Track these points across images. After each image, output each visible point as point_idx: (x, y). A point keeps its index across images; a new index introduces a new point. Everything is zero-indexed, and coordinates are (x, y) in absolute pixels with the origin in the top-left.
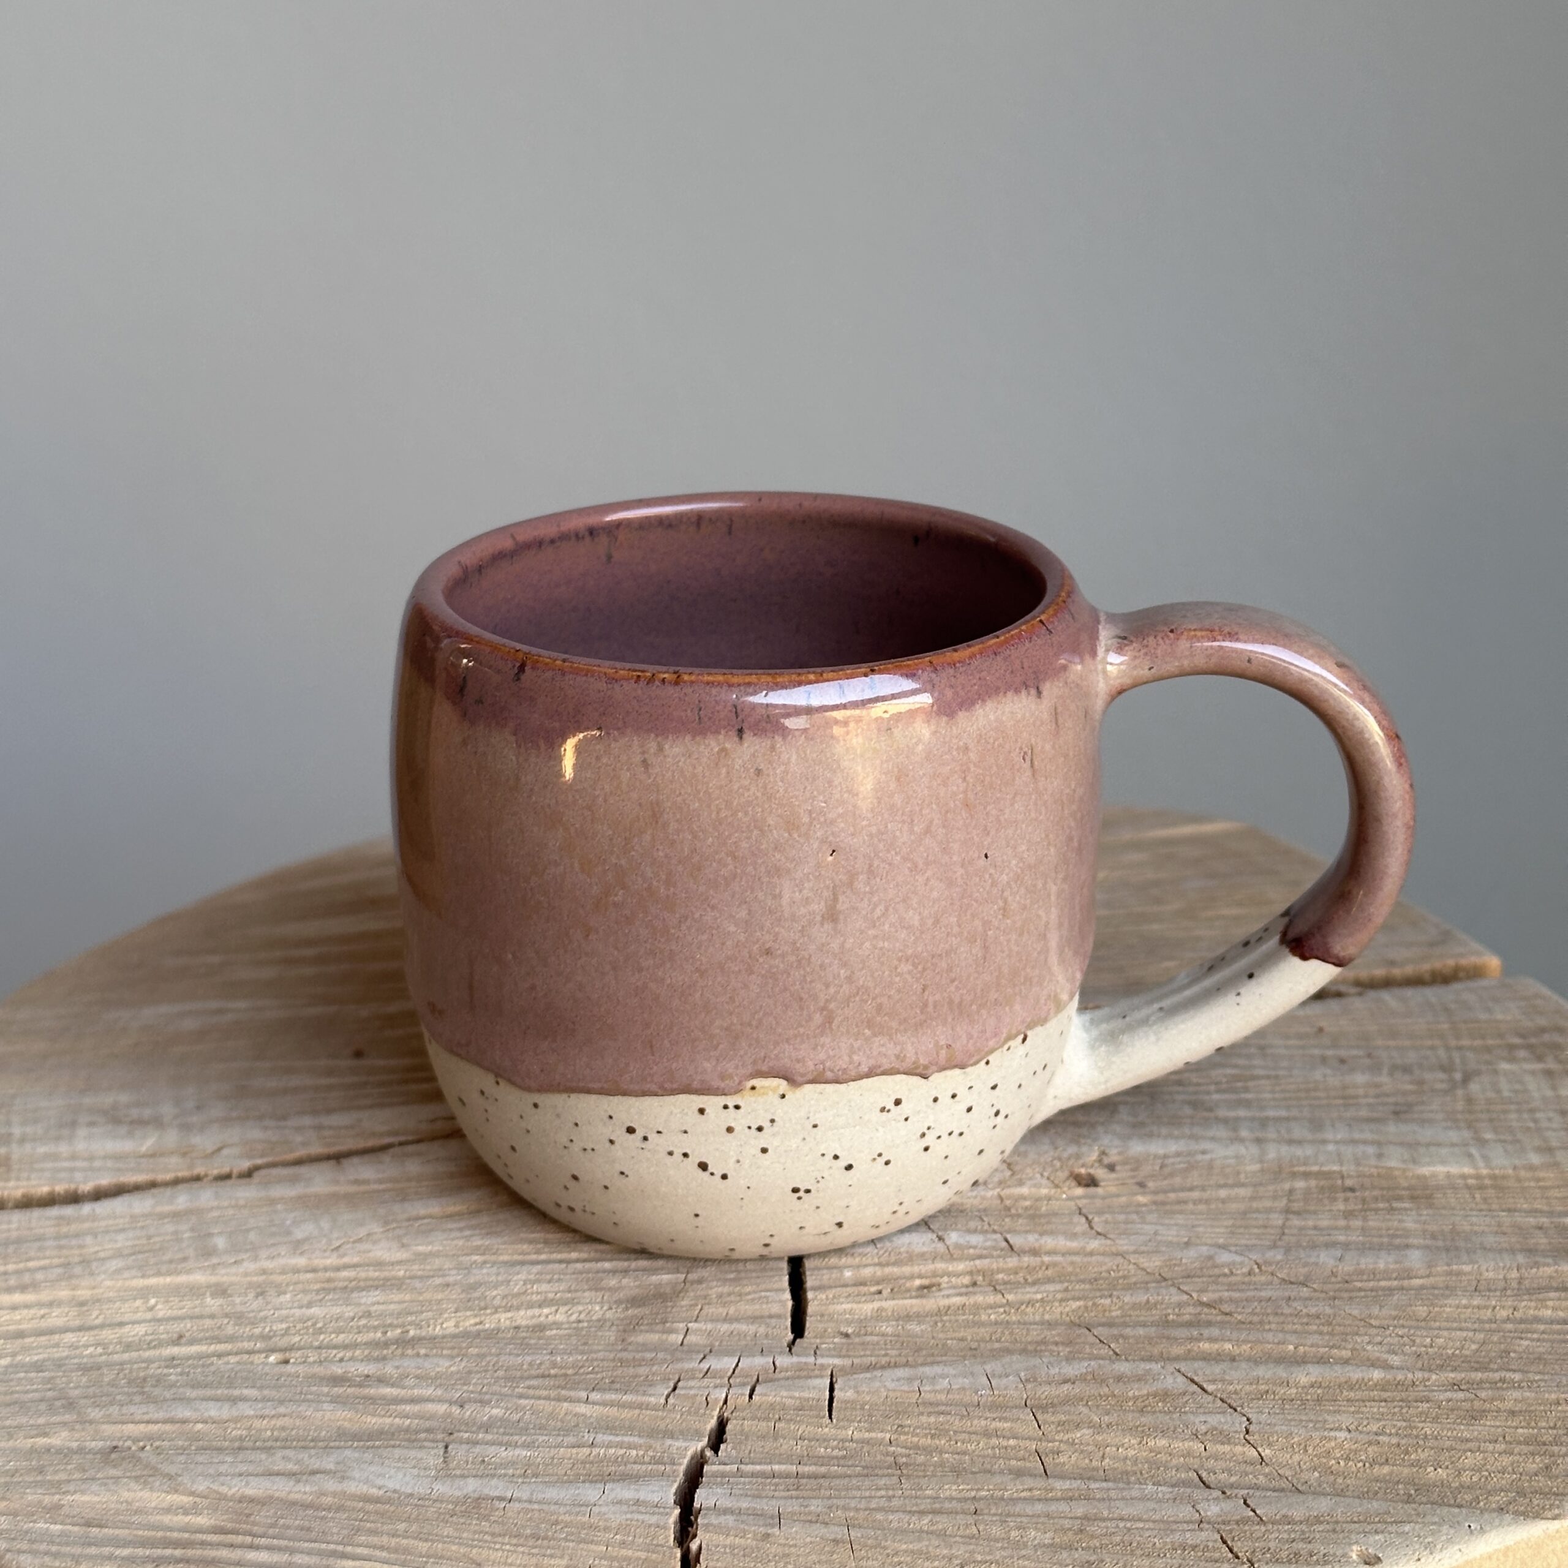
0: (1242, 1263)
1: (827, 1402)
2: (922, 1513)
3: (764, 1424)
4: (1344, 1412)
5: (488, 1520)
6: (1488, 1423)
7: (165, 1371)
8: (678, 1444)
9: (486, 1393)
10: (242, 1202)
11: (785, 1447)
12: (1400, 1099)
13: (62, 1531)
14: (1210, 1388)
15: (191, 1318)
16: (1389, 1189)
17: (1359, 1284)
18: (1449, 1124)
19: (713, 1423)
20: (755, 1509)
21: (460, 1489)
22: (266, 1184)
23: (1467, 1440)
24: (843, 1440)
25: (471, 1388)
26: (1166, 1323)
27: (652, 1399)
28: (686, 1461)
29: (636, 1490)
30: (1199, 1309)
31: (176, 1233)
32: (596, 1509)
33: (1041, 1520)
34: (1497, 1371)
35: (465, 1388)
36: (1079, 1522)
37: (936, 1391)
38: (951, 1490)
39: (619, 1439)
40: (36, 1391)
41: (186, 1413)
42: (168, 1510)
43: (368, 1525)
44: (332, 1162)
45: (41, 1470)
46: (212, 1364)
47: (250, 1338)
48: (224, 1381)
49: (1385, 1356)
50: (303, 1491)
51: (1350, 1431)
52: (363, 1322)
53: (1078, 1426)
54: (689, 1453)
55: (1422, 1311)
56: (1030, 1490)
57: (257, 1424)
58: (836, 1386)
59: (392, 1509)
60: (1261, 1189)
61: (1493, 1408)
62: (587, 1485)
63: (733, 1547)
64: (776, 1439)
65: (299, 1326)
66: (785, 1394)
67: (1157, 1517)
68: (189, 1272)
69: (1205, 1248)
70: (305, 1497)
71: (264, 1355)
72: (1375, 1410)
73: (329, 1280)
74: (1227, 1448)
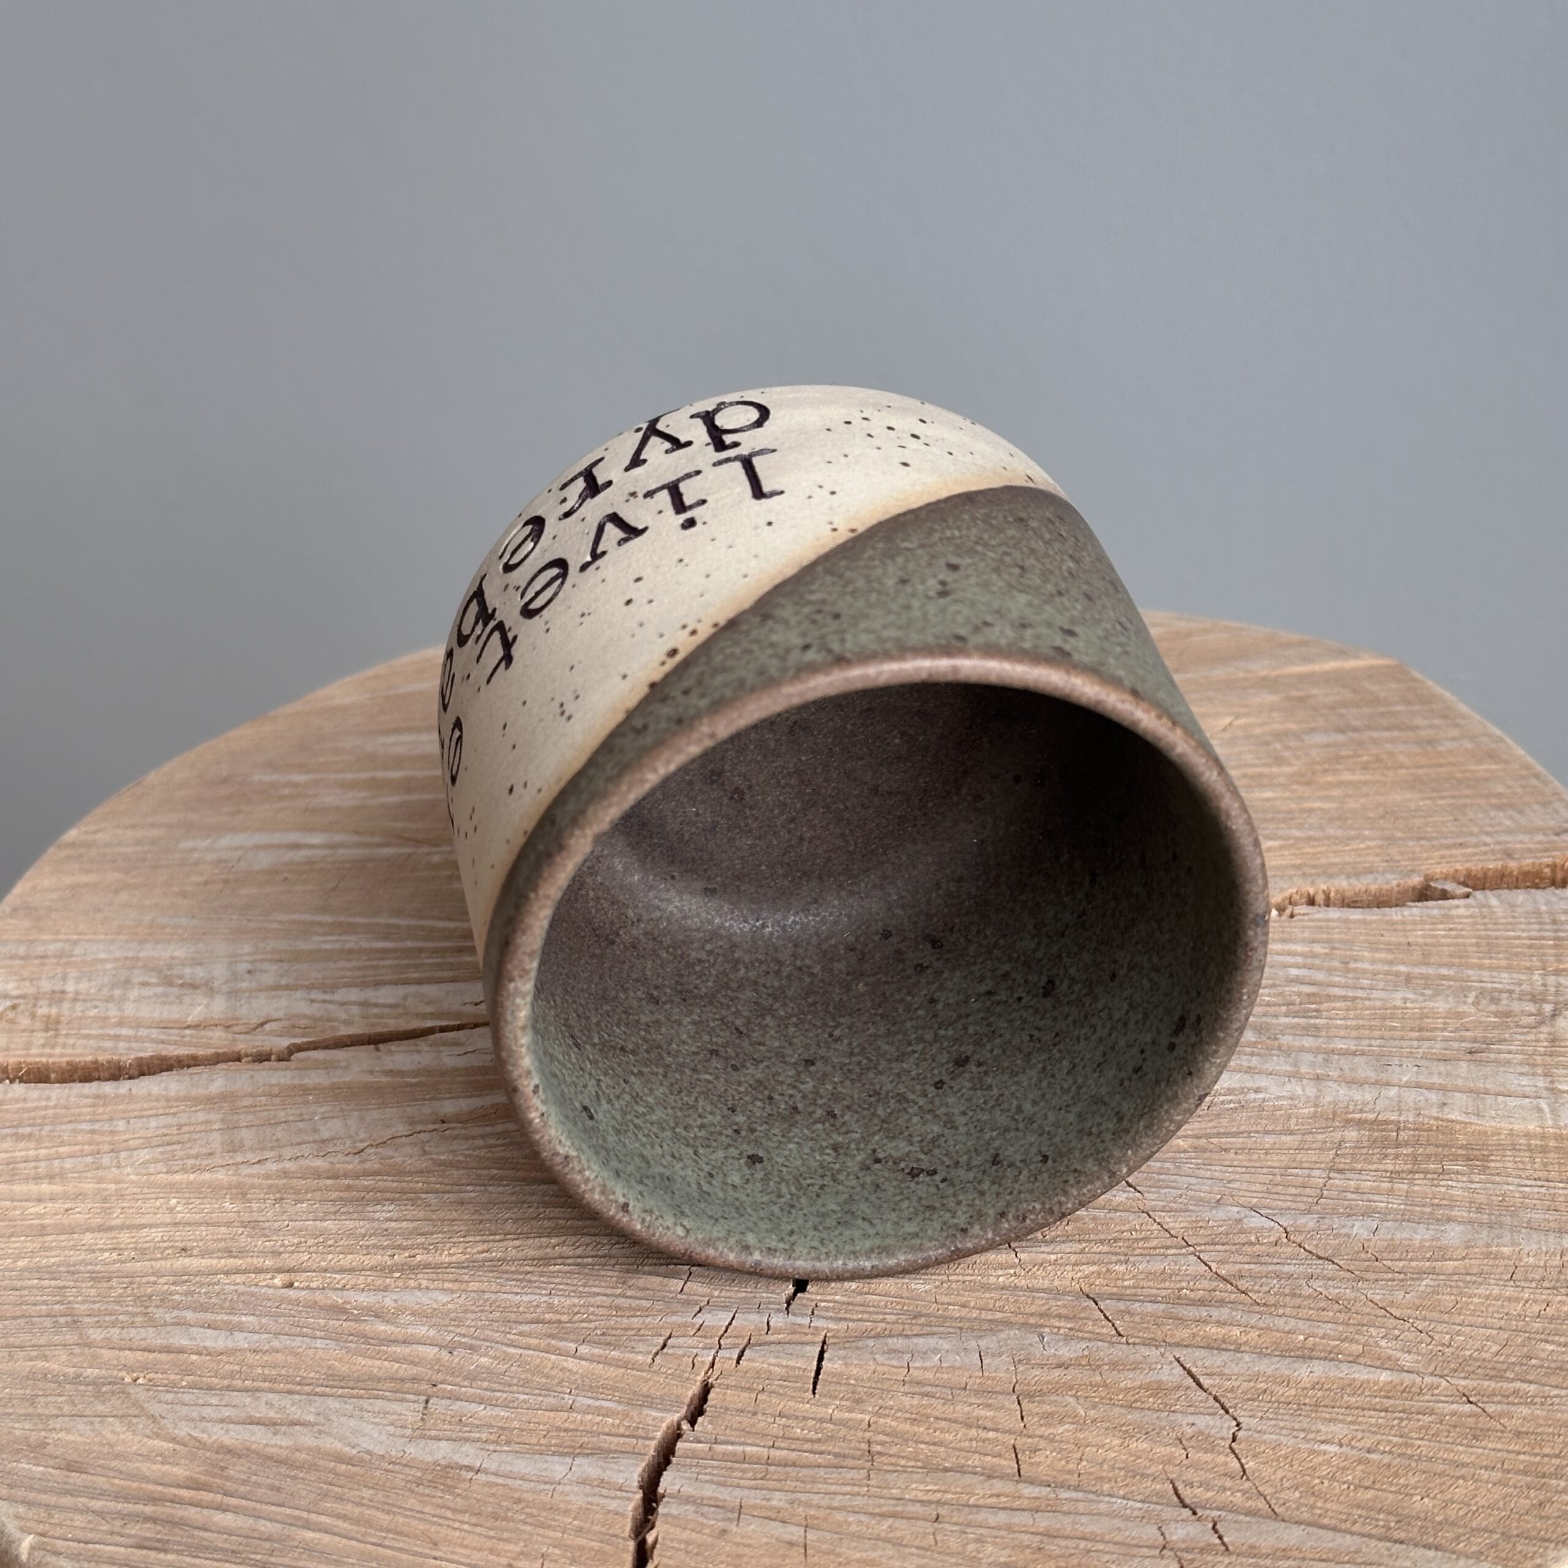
0: (1272, 1228)
1: (813, 1374)
2: (883, 1516)
3: (746, 1395)
4: (1341, 1421)
5: (451, 1494)
6: (1490, 1445)
7: (173, 1288)
8: (654, 1413)
9: (477, 1338)
10: (276, 1090)
11: (762, 1424)
12: (1480, 1034)
13: (43, 1474)
14: (1206, 1382)
15: (208, 1224)
16: (1444, 1146)
17: (1389, 1263)
18: (1526, 1069)
19: (694, 1389)
20: (717, 1499)
21: (431, 1453)
22: (305, 1067)
23: (1464, 1465)
24: (821, 1420)
25: (464, 1331)
26: (1178, 1300)
27: (640, 1357)
28: (659, 1435)
29: (604, 1469)
30: (1215, 1284)
31: (207, 1122)
32: (560, 1488)
33: (1002, 1533)
34: (1513, 1380)
35: (458, 1330)
36: (1039, 1538)
37: (925, 1369)
38: (918, 1490)
39: (598, 1403)
40: (45, 1303)
41: (185, 1343)
42: (147, 1457)
43: (336, 1489)
44: (372, 1047)
45: (32, 1401)
46: (218, 1283)
47: (263, 1253)
48: (227, 1304)
49: (1399, 1354)
50: (279, 1443)
51: (1341, 1446)
52: (373, 1241)
53: (1061, 1422)
54: (664, 1426)
55: (1448, 1300)
56: (998, 1496)
57: (252, 1358)
58: (826, 1355)
59: (362, 1472)
60: (1309, 1138)
61: (1499, 1427)
62: (556, 1458)
63: (688, 1543)
64: (755, 1414)
65: (310, 1242)
66: (773, 1361)
67: (1119, 1538)
68: (212, 1169)
69: (1235, 1209)
70: (280, 1451)
71: (269, 1276)
72: (1373, 1421)
73: (348, 1188)
74: (1209, 1457)
